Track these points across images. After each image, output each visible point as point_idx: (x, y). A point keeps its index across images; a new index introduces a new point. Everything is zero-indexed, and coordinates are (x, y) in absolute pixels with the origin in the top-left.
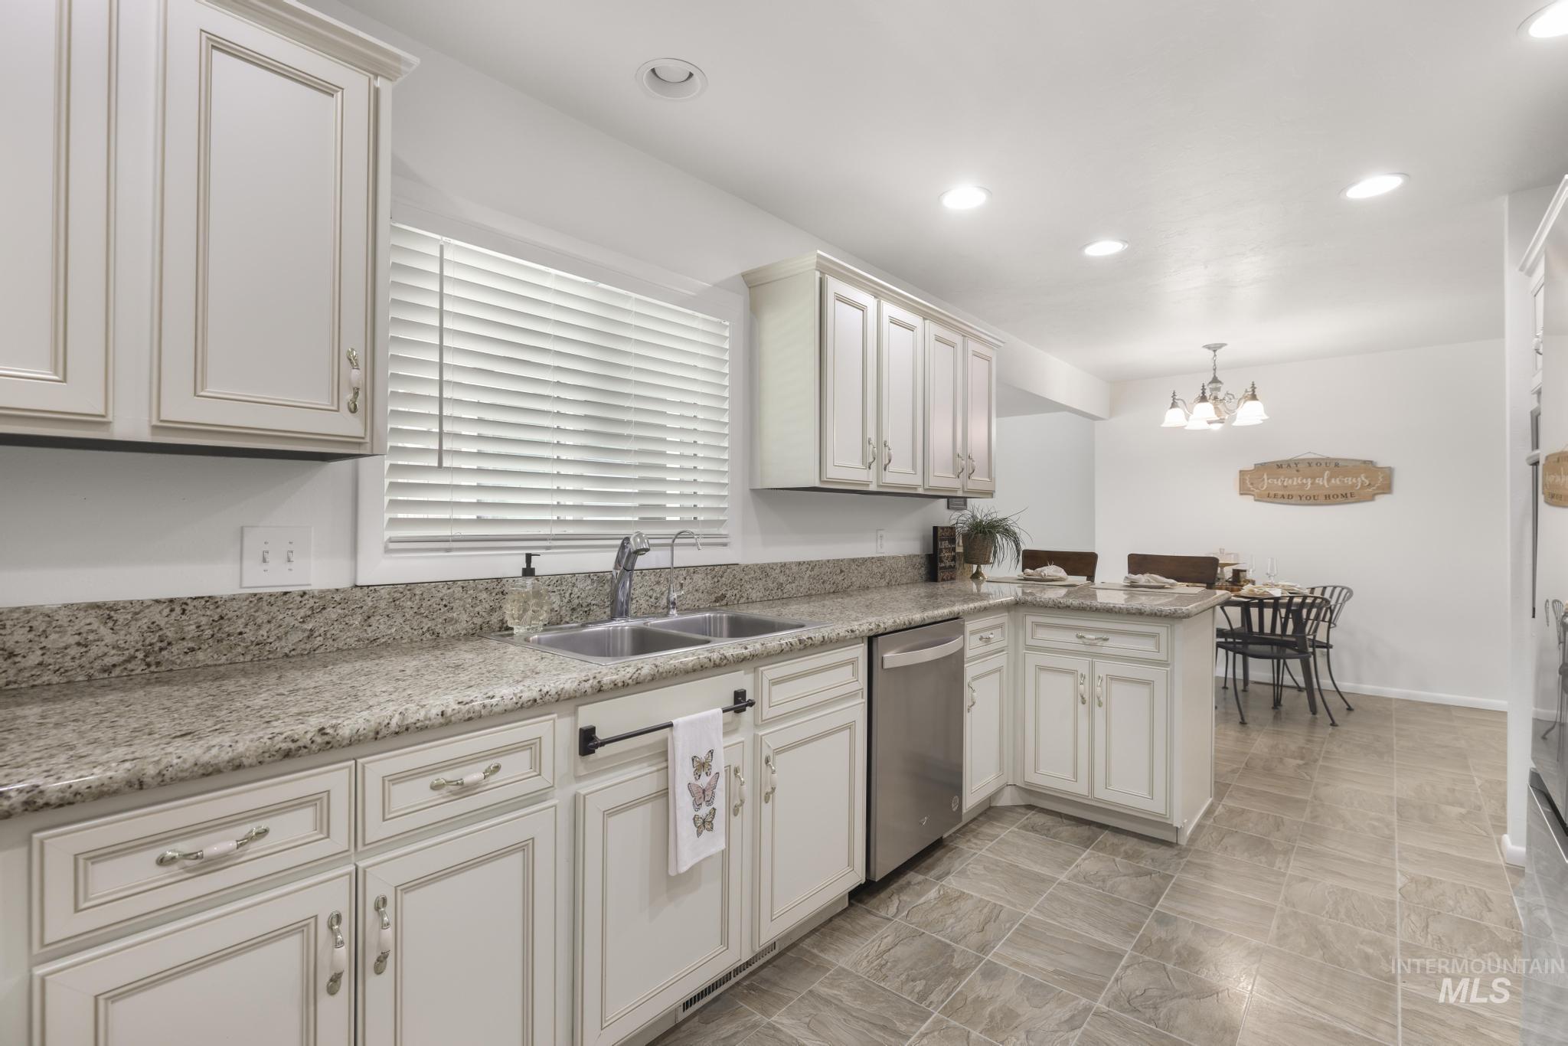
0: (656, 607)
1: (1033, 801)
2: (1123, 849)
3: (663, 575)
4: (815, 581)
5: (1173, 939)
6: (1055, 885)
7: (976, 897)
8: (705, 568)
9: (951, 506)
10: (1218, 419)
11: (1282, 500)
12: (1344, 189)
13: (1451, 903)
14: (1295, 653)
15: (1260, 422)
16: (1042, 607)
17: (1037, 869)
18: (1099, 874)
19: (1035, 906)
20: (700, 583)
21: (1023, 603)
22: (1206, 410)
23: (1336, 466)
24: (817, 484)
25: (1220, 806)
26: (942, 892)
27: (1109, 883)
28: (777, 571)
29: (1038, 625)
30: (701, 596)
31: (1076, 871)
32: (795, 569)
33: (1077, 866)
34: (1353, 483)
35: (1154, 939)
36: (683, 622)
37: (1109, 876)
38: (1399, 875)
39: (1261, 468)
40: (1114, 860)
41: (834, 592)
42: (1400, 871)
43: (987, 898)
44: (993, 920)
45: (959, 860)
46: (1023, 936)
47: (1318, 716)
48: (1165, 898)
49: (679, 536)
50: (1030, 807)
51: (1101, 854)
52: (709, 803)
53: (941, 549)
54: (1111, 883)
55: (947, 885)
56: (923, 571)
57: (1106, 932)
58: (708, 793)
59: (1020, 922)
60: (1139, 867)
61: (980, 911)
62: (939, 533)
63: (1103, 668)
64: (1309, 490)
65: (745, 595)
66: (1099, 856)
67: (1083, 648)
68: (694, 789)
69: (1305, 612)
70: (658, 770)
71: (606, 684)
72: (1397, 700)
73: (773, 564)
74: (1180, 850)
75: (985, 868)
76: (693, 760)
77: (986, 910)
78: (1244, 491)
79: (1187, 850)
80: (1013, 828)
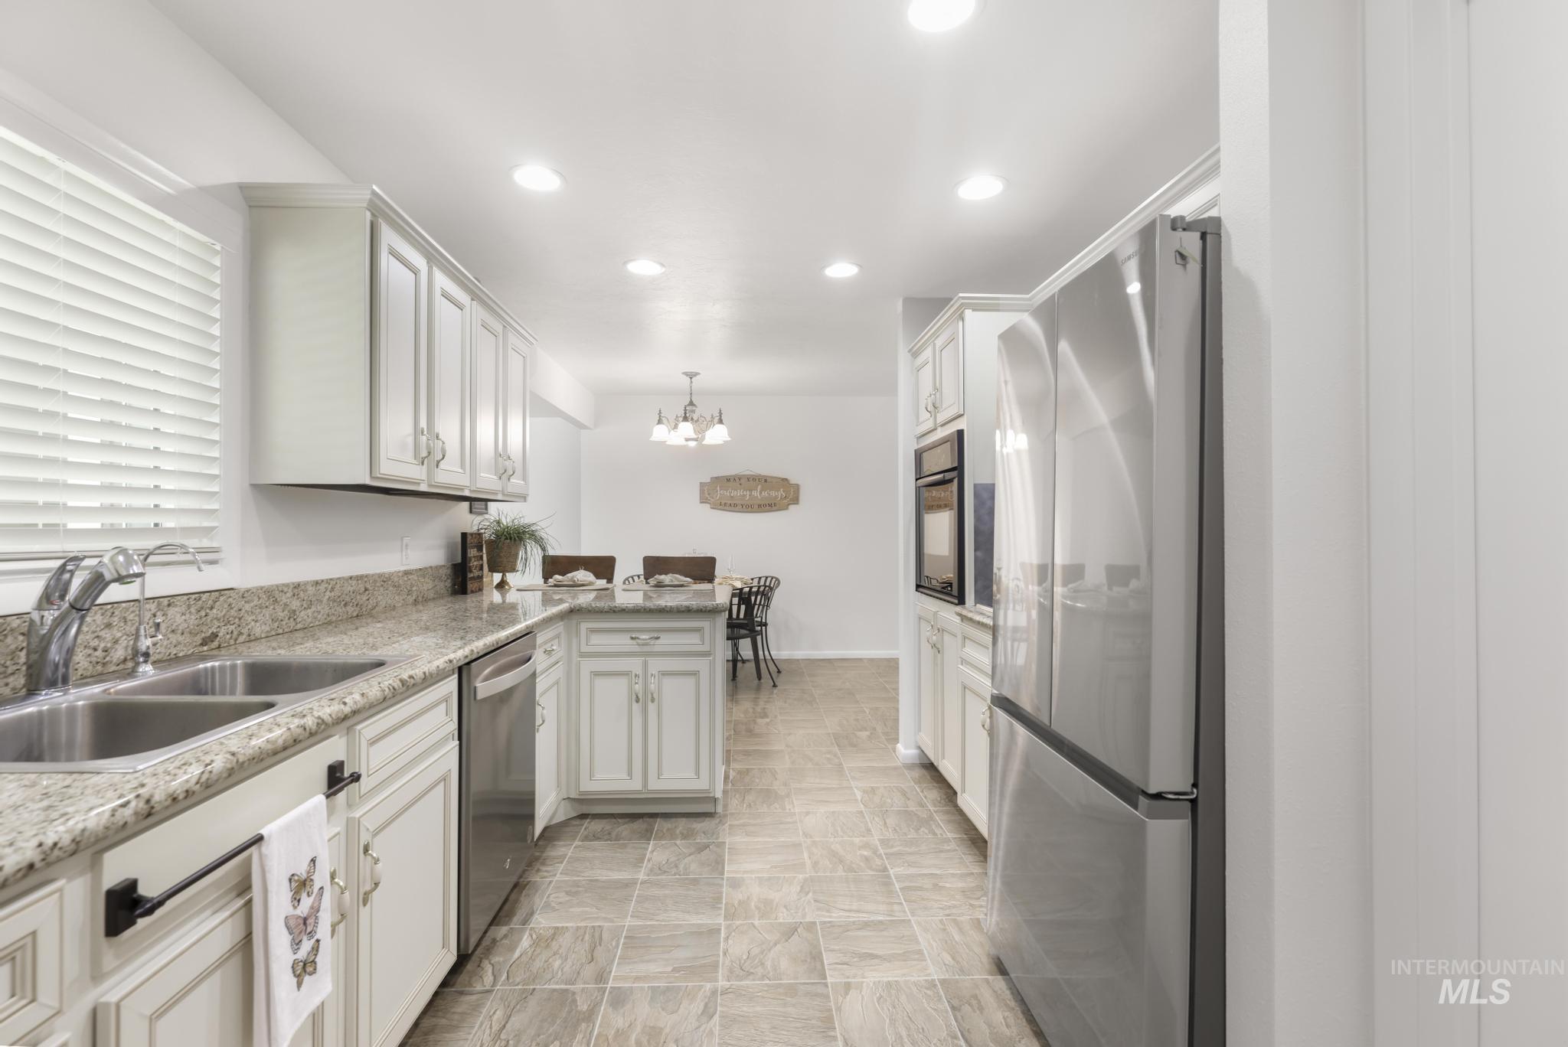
0: (104, 664)
1: (585, 809)
2: (678, 832)
3: (116, 613)
4: (335, 604)
5: (748, 898)
6: (639, 885)
7: (572, 927)
8: (186, 597)
9: (473, 510)
10: (696, 437)
11: (730, 508)
12: (824, 267)
13: (889, 801)
14: (748, 632)
15: (721, 442)
16: (597, 612)
17: (616, 876)
18: (669, 862)
19: (630, 913)
20: (179, 619)
21: (578, 610)
22: (687, 429)
23: (764, 481)
24: (368, 481)
25: (731, 770)
26: (534, 936)
27: (681, 867)
28: (289, 595)
29: (593, 631)
30: (181, 638)
31: (650, 865)
32: (311, 590)
33: (649, 861)
34: (776, 496)
35: (736, 903)
36: (165, 681)
37: (678, 860)
38: (856, 790)
39: (716, 480)
40: (676, 844)
41: (357, 616)
42: (856, 787)
43: (583, 924)
44: (598, 944)
45: (537, 895)
46: (632, 947)
47: (762, 681)
48: (728, 864)
49: (157, 552)
50: (583, 816)
51: (663, 842)
52: (311, 935)
53: (470, 558)
54: (682, 866)
55: (537, 926)
56: (449, 583)
57: (697, 913)
58: (311, 921)
59: (623, 935)
60: (697, 843)
61: (582, 940)
62: (468, 540)
63: (656, 665)
64: (749, 499)
65: (245, 631)
66: (662, 845)
67: (637, 649)
68: (292, 923)
69: (753, 598)
70: (232, 915)
71: (160, 802)
72: (802, 660)
73: (283, 585)
74: (720, 817)
75: (567, 893)
76: (290, 880)
77: (587, 937)
78: (703, 500)
79: (725, 816)
80: (577, 843)
